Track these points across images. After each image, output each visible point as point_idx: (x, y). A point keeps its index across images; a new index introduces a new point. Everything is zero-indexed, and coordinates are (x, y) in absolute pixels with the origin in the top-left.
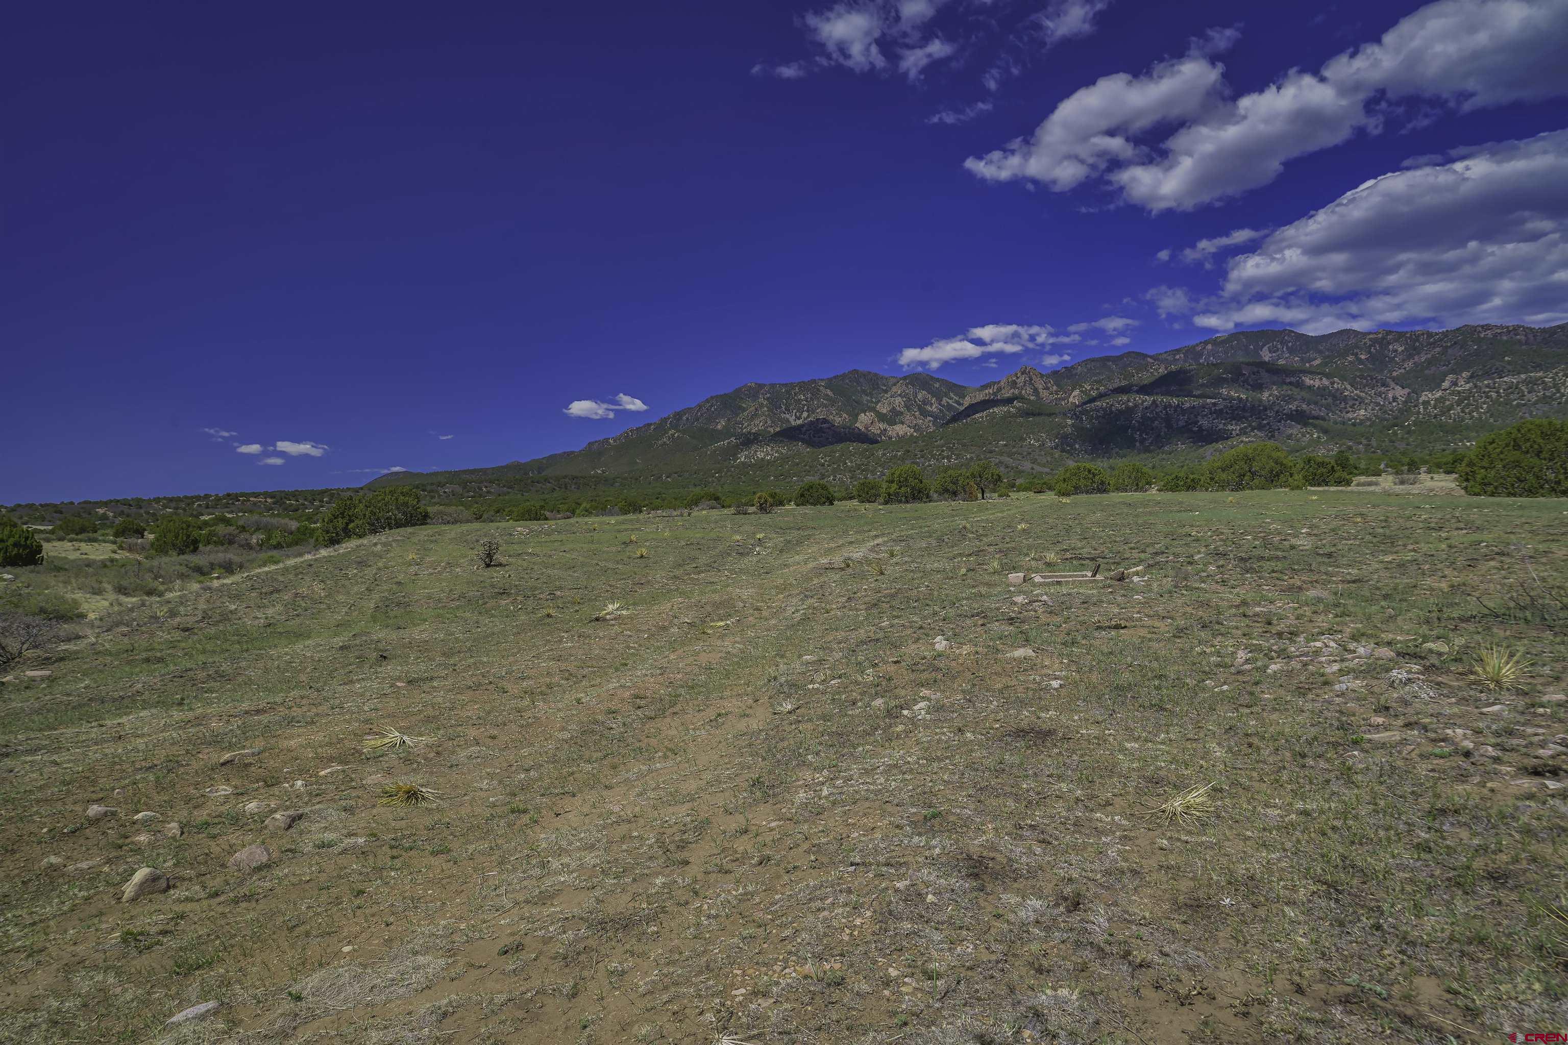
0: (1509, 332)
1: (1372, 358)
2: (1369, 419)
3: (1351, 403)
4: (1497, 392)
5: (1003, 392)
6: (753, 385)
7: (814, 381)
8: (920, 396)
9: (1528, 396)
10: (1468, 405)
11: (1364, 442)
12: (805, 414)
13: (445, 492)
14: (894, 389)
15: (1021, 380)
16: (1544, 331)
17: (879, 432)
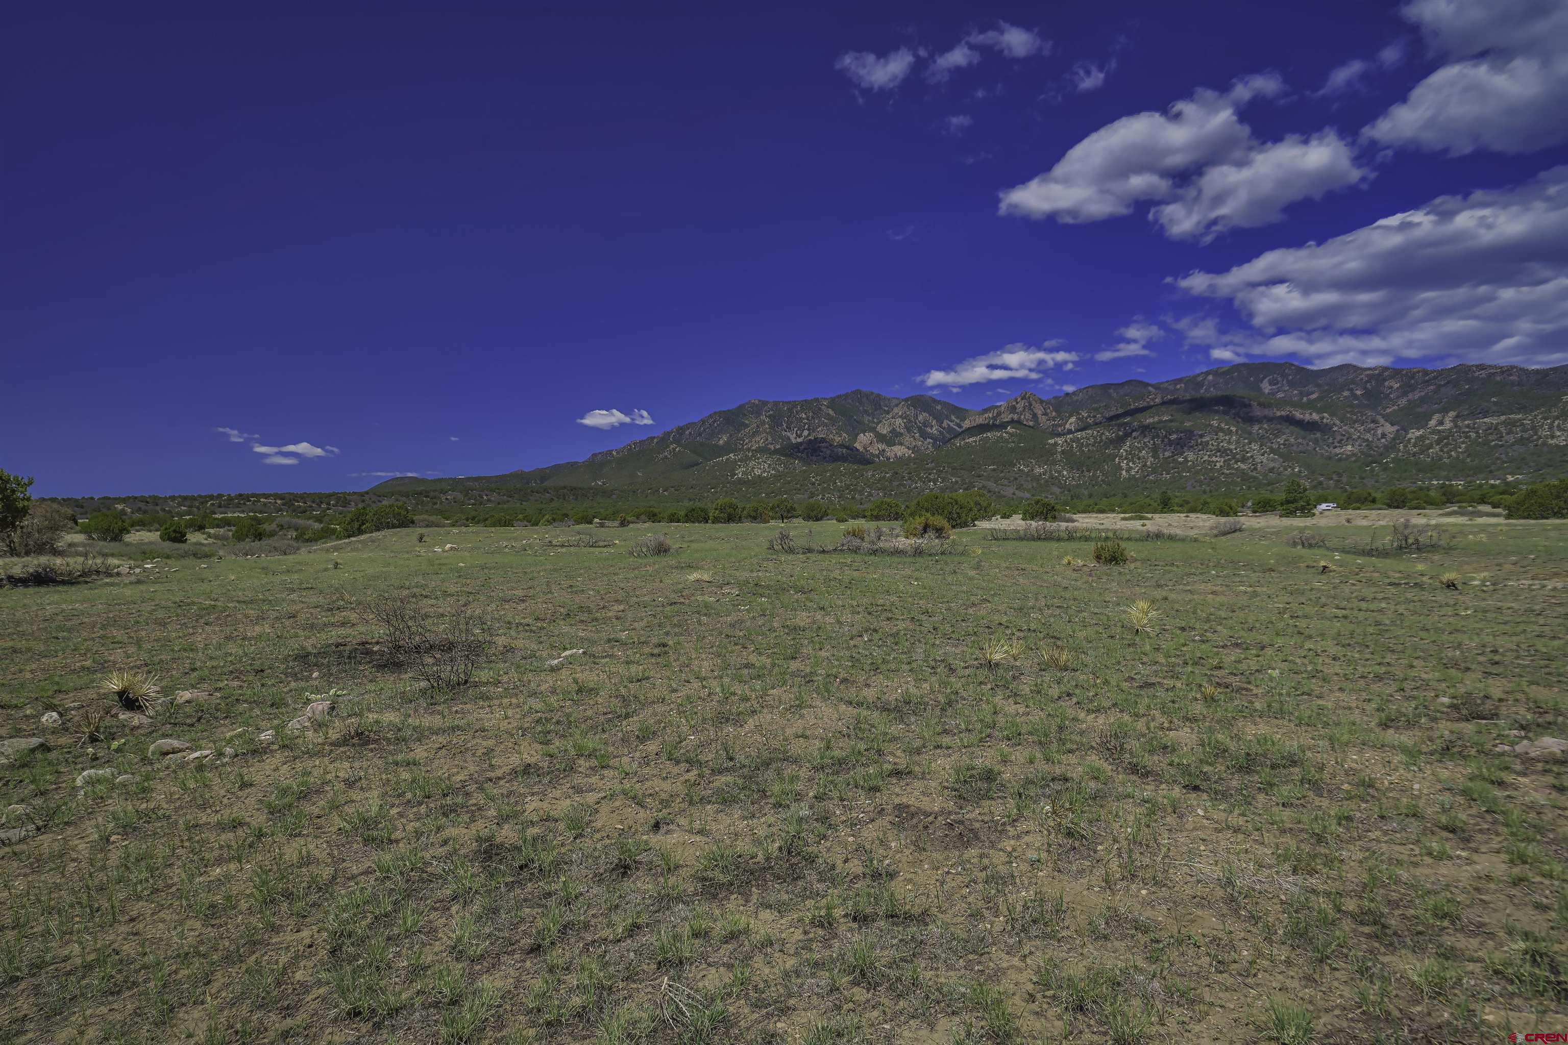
0: (1504, 371)
1: (1368, 394)
2: (1354, 455)
3: (1339, 438)
4: (1477, 433)
5: (1002, 416)
6: (757, 402)
7: (817, 400)
8: (920, 418)
9: (1506, 438)
10: (1447, 444)
11: (1335, 477)
12: (806, 433)
13: (447, 499)
14: (896, 410)
15: (1020, 406)
16: (1537, 372)
17: (877, 452)
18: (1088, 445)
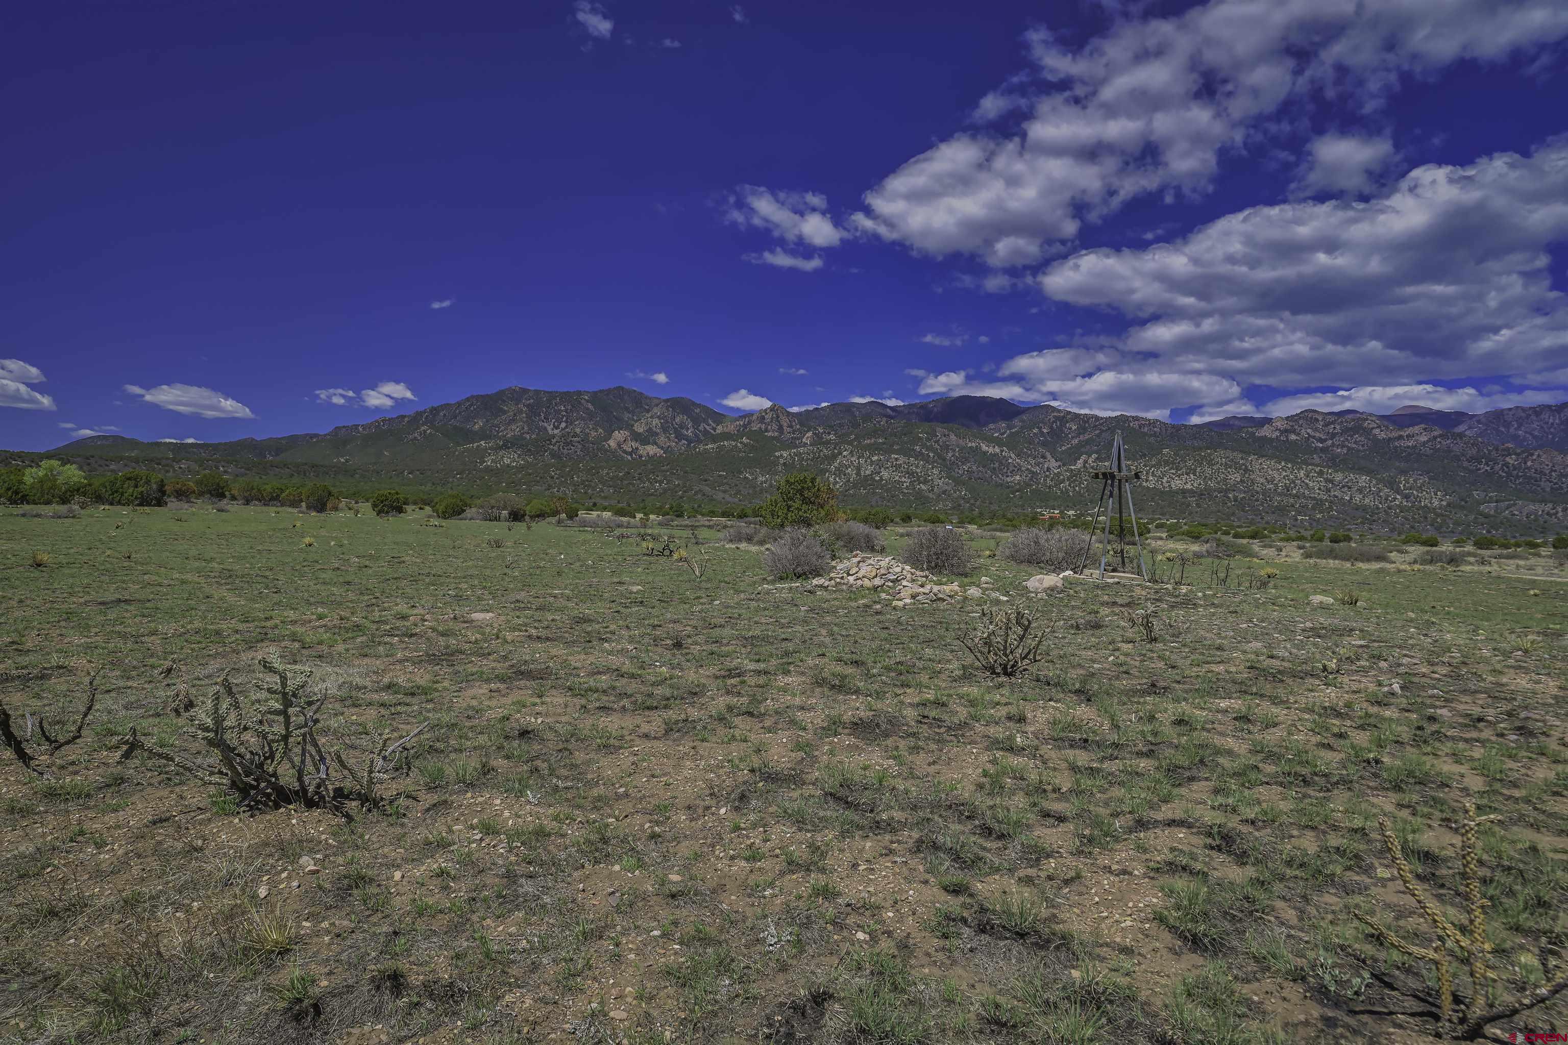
0: (1150, 424)
1: (1052, 432)
3: (1011, 469)
5: (752, 425)
6: (518, 389)
7: (579, 393)
8: (678, 420)
12: (563, 425)
13: (180, 468)
14: (655, 410)
15: (768, 417)
17: (630, 450)
18: (808, 459)
